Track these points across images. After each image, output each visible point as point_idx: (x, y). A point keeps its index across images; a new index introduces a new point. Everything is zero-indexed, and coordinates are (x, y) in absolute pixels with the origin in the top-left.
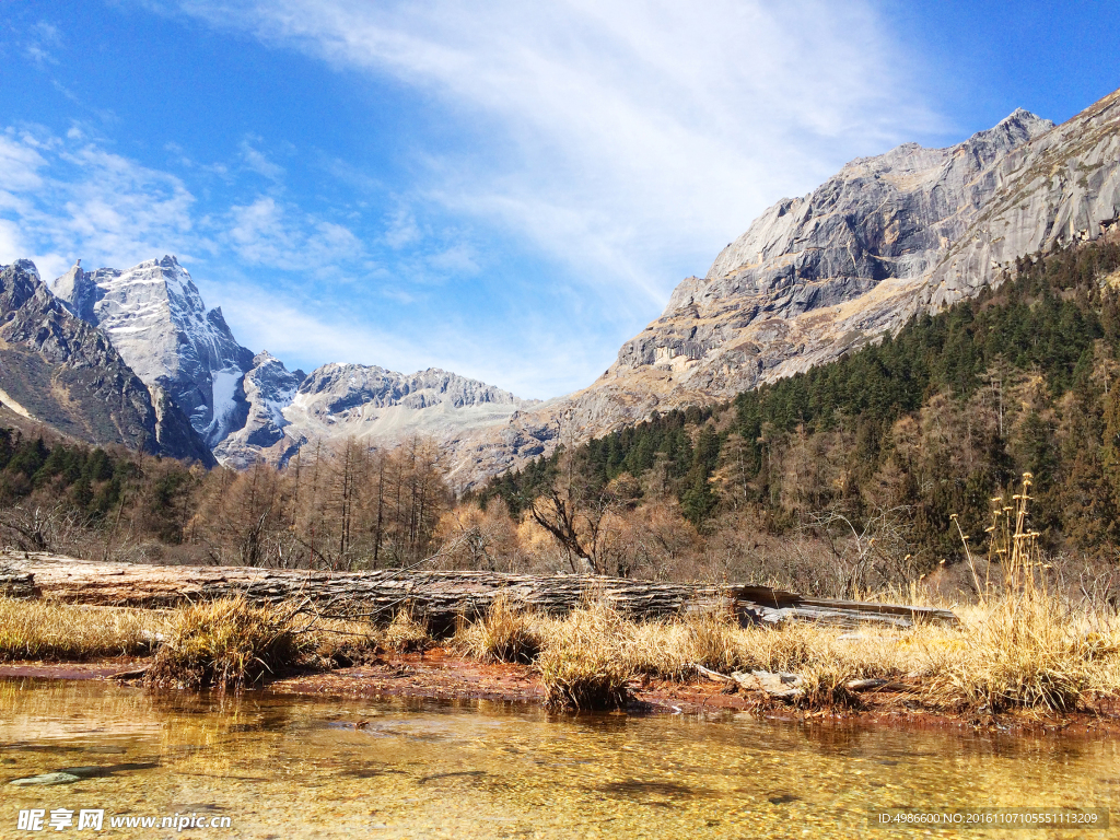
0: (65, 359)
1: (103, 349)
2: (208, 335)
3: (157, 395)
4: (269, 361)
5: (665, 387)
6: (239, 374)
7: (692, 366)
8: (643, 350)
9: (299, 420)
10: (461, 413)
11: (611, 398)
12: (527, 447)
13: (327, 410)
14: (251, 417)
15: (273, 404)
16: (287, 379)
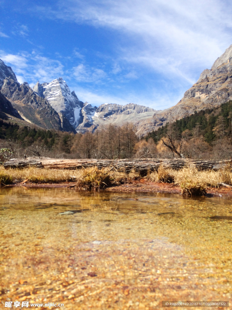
0: (38, 108)
1: (47, 104)
2: (72, 99)
3: (61, 115)
4: (87, 104)
5: (199, 103)
6: (80, 108)
7: (207, 97)
8: (191, 93)
9: (96, 120)
10: (139, 115)
11: (182, 108)
12: (158, 124)
13: (103, 117)
14: (84, 120)
15: (89, 116)
16: (92, 109)
